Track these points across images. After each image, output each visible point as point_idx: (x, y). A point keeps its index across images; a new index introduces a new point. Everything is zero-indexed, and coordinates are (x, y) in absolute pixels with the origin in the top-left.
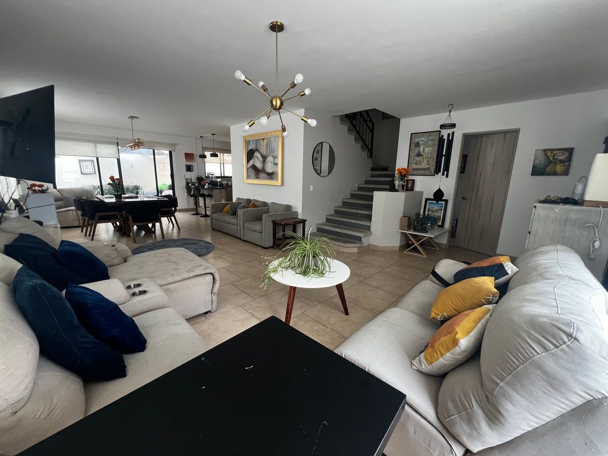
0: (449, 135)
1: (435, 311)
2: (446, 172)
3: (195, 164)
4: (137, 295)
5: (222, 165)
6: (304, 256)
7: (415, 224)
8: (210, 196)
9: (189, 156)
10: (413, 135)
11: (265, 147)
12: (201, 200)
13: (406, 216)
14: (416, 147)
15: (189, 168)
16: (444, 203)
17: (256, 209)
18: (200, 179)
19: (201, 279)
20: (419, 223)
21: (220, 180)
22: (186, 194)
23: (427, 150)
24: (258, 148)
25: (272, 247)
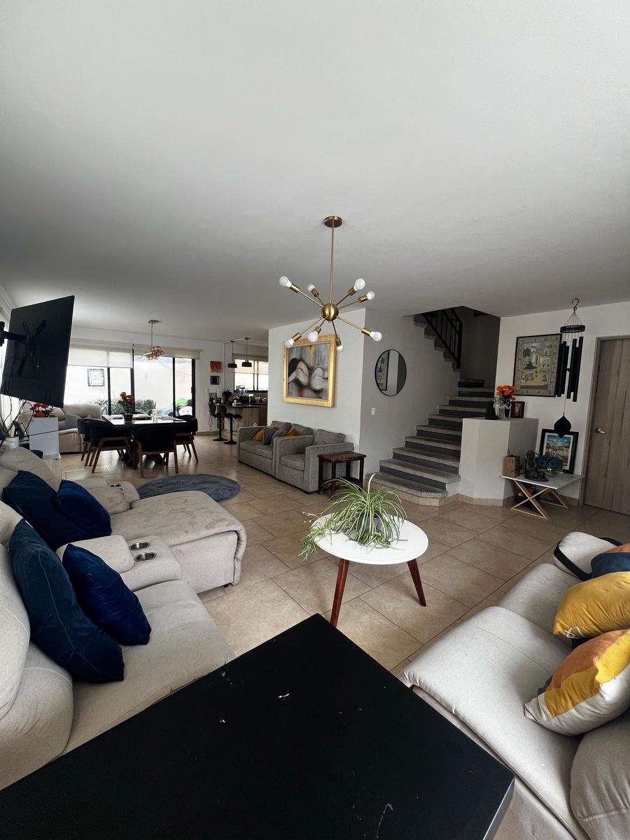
0: (575, 341)
1: (562, 622)
2: (572, 393)
3: (221, 375)
4: (143, 560)
5: (256, 375)
6: (362, 515)
7: (528, 467)
8: (238, 416)
9: (216, 365)
10: (520, 340)
11: (312, 356)
12: (227, 421)
13: (512, 456)
14: (524, 356)
15: (214, 380)
16: (572, 437)
17: (299, 439)
18: (227, 394)
19: (223, 538)
20: (533, 466)
21: (252, 395)
22: (208, 413)
23: (541, 360)
24: (304, 357)
25: (317, 492)
